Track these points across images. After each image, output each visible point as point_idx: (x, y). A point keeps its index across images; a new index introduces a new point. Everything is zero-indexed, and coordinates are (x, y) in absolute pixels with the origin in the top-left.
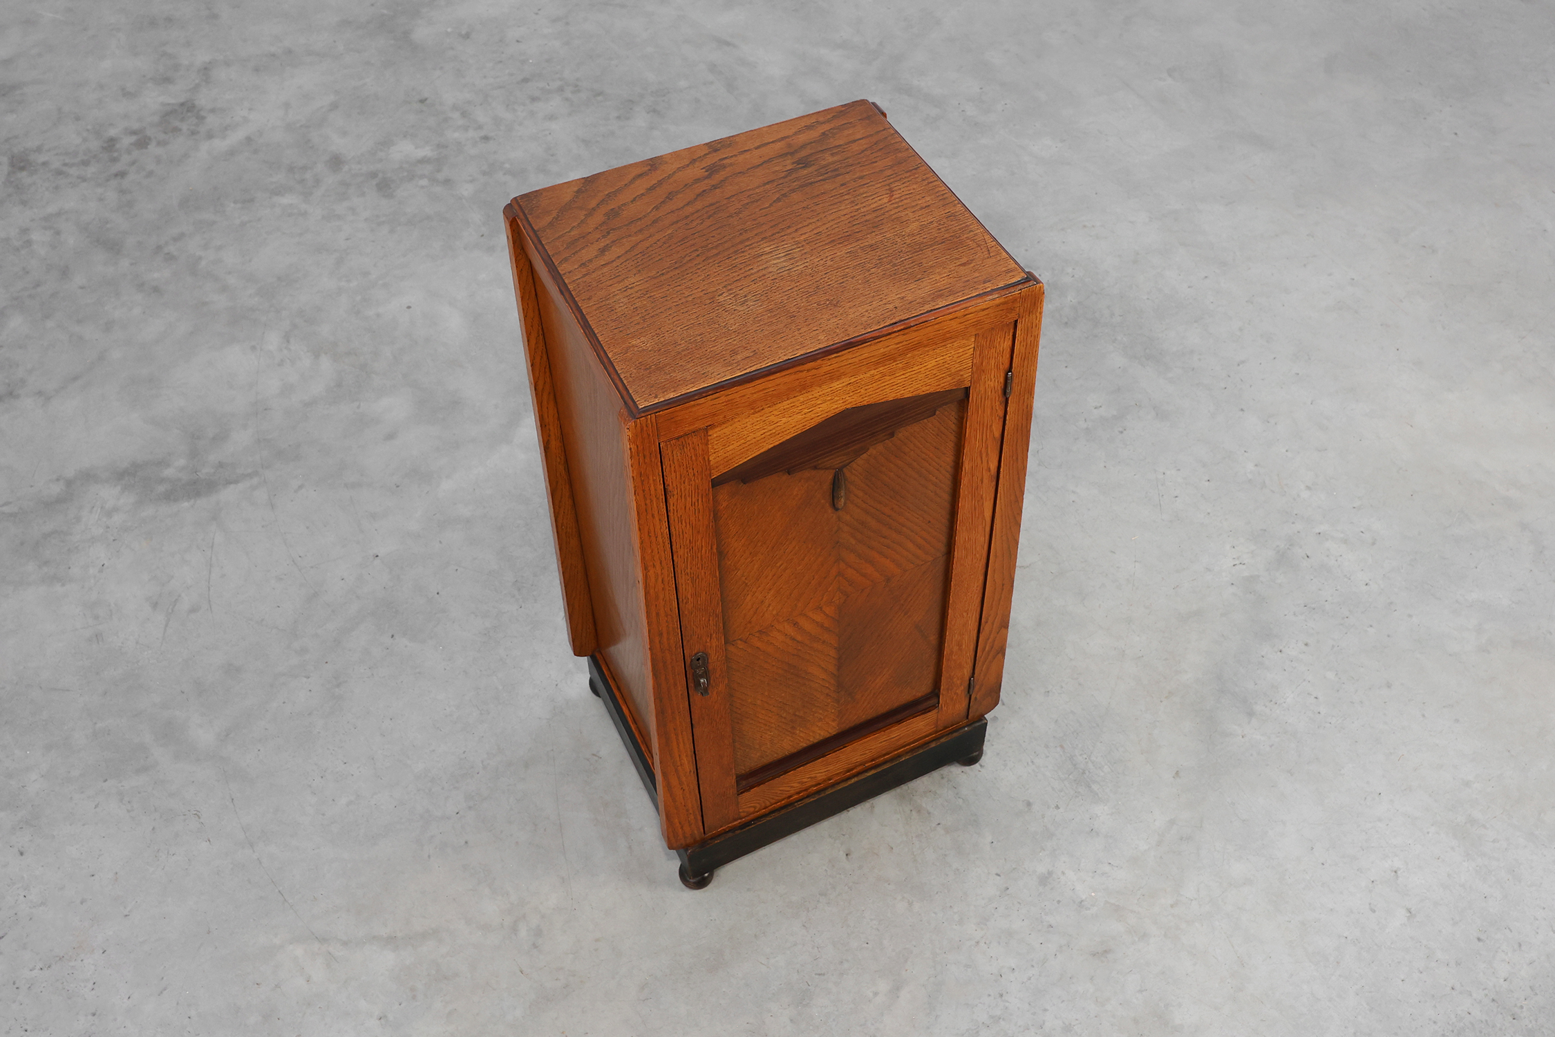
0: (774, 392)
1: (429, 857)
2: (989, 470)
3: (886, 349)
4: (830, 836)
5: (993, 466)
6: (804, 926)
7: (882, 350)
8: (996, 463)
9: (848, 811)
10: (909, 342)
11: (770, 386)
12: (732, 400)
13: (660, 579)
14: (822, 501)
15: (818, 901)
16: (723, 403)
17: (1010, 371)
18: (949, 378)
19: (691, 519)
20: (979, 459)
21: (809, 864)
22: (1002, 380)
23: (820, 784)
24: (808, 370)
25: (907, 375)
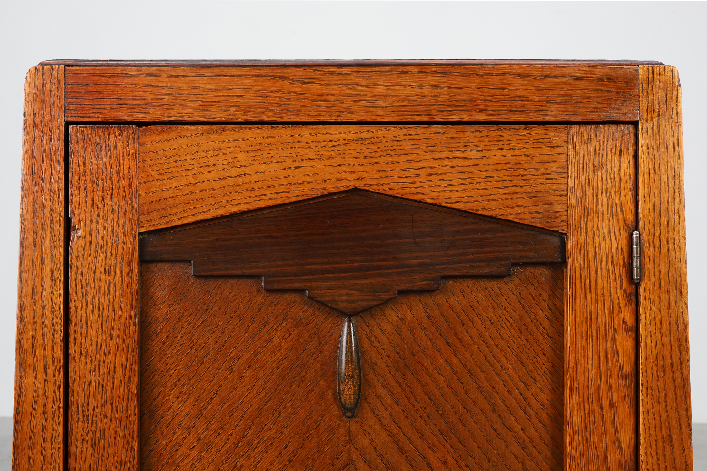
0: (241, 101)
2: (618, 444)
3: (417, 91)
5: (626, 437)
7: (409, 90)
8: (630, 429)
10: (454, 91)
11: (234, 85)
12: (178, 88)
13: (41, 404)
14: (321, 383)
16: (163, 87)
17: (637, 228)
18: (529, 202)
19: (102, 300)
20: (596, 407)
22: (624, 243)
24: (293, 80)
25: (455, 163)
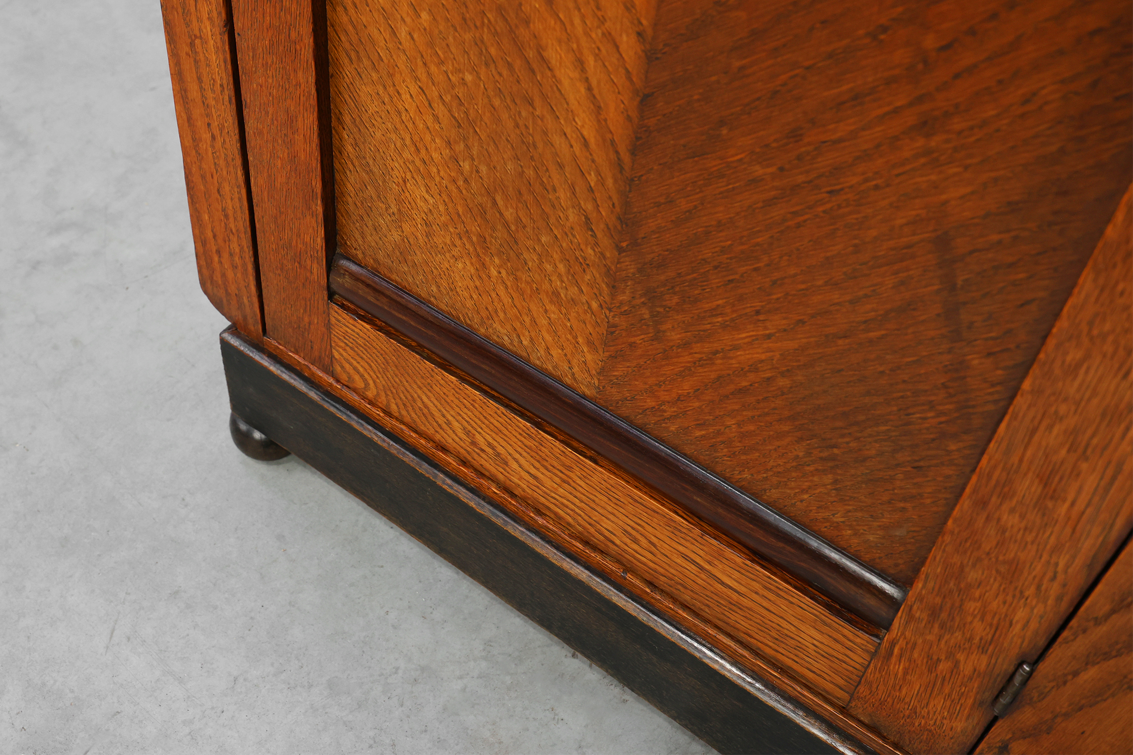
1: (153, 89)
4: (488, 643)
6: (235, 680)
9: (574, 656)
15: (311, 686)
21: (395, 627)
23: (513, 495)
